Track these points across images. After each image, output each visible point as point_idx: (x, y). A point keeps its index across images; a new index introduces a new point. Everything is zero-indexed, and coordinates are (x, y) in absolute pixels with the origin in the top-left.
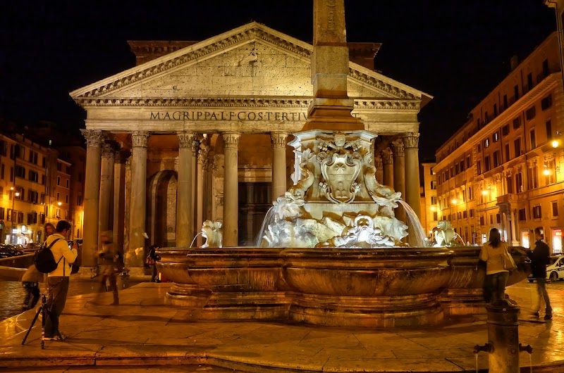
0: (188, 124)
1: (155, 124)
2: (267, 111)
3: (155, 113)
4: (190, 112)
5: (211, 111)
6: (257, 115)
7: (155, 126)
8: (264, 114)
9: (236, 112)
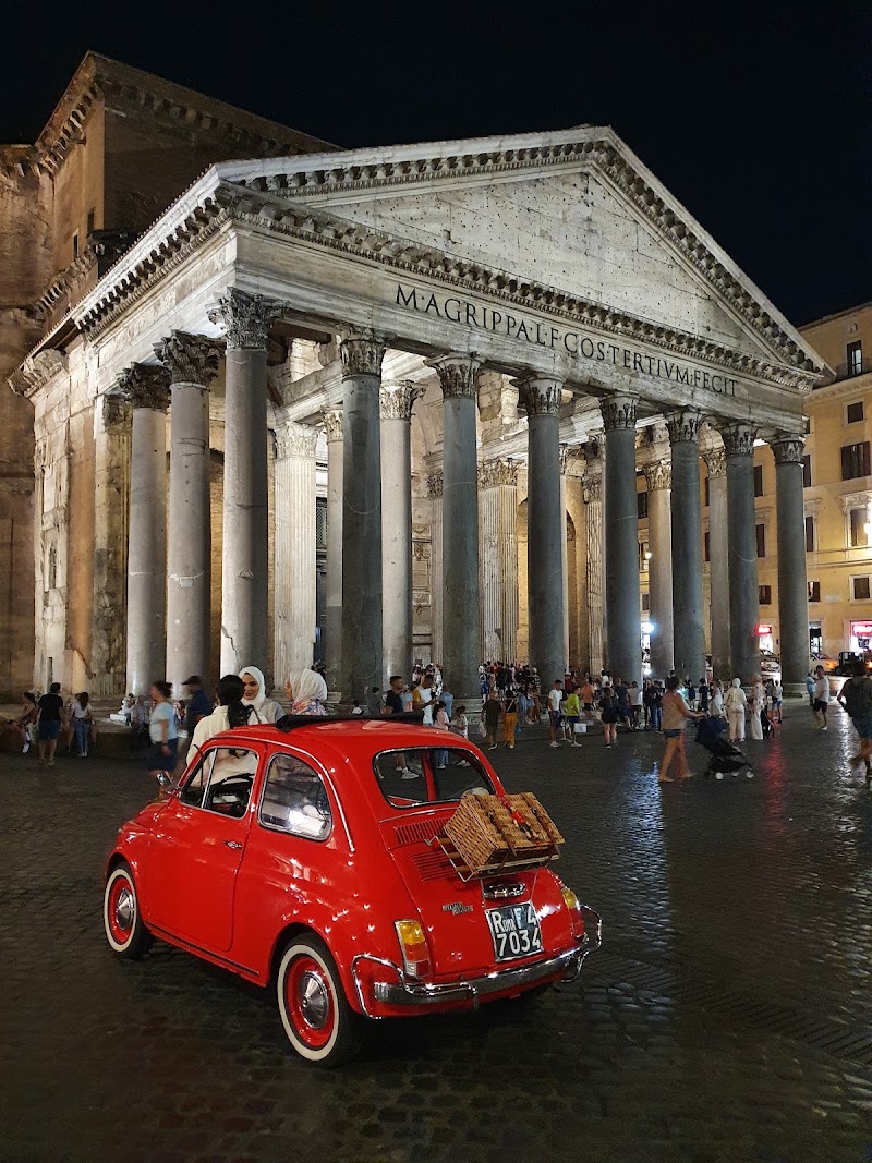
0: (477, 338)
1: (409, 321)
2: (612, 342)
3: (407, 291)
4: (479, 306)
5: (519, 317)
6: (595, 346)
7: (409, 326)
8: (606, 345)
9: (562, 331)
